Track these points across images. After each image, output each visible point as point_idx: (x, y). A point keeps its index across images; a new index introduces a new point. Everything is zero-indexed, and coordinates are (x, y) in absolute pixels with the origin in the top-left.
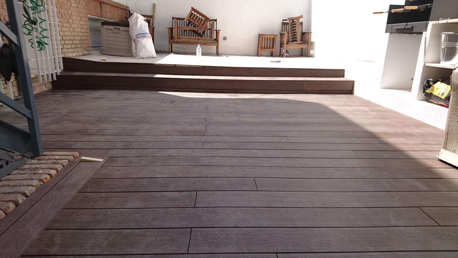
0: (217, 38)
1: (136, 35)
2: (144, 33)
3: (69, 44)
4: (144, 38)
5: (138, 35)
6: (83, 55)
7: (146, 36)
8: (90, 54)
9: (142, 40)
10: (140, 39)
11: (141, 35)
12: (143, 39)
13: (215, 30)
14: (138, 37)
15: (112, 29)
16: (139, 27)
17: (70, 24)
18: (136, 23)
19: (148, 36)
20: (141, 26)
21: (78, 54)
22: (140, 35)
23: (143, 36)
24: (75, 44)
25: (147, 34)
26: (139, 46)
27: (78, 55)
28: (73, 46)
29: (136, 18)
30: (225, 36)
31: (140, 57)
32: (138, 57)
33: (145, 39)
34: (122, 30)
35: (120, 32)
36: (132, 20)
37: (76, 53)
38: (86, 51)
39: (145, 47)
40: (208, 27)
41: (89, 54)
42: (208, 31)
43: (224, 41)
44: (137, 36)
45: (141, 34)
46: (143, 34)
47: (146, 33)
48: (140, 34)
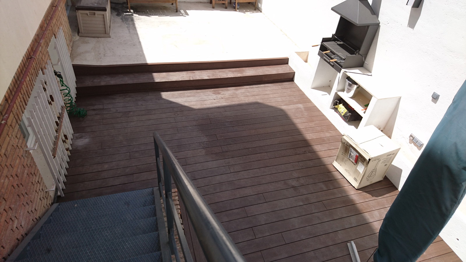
15: (87, 14)
34: (97, 14)
35: (95, 16)
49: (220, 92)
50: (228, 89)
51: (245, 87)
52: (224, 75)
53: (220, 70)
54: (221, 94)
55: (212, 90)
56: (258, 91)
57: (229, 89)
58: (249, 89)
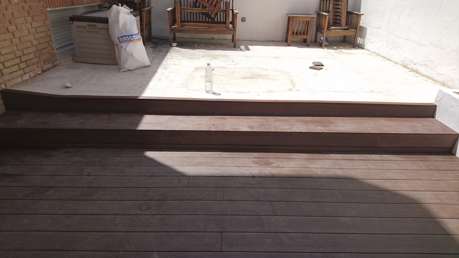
0: (234, 20)
1: (118, 38)
2: (130, 34)
3: (13, 66)
4: (130, 42)
5: (122, 38)
6: (43, 72)
7: (132, 39)
8: (56, 66)
9: (127, 46)
10: (123, 45)
11: (125, 38)
12: (129, 44)
13: (231, 10)
14: (121, 41)
15: (85, 27)
16: (122, 26)
17: (11, 34)
18: (118, 21)
19: (136, 39)
20: (125, 24)
21: (33, 73)
22: (123, 38)
23: (129, 39)
24: (26, 61)
25: (134, 36)
26: (123, 54)
27: (32, 75)
28: (23, 65)
29: (117, 13)
30: (243, 17)
31: (126, 70)
32: (123, 70)
33: (131, 44)
34: (99, 28)
35: (97, 30)
36: (111, 16)
37: (30, 73)
38: (49, 64)
39: (132, 55)
40: (222, 8)
41: (54, 67)
42: (222, 14)
43: (243, 22)
44: (120, 39)
45: (126, 36)
46: (129, 36)
47: (132, 35)
48: (124, 36)
49: (271, 160)
50: (292, 157)
51: (332, 155)
52: (285, 127)
53: (278, 118)
54: (273, 165)
55: (256, 154)
56: (365, 167)
57: (294, 157)
58: (342, 162)
